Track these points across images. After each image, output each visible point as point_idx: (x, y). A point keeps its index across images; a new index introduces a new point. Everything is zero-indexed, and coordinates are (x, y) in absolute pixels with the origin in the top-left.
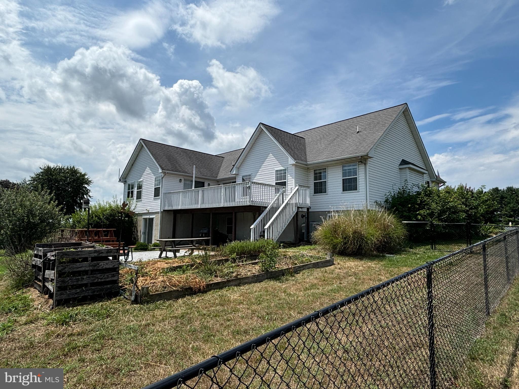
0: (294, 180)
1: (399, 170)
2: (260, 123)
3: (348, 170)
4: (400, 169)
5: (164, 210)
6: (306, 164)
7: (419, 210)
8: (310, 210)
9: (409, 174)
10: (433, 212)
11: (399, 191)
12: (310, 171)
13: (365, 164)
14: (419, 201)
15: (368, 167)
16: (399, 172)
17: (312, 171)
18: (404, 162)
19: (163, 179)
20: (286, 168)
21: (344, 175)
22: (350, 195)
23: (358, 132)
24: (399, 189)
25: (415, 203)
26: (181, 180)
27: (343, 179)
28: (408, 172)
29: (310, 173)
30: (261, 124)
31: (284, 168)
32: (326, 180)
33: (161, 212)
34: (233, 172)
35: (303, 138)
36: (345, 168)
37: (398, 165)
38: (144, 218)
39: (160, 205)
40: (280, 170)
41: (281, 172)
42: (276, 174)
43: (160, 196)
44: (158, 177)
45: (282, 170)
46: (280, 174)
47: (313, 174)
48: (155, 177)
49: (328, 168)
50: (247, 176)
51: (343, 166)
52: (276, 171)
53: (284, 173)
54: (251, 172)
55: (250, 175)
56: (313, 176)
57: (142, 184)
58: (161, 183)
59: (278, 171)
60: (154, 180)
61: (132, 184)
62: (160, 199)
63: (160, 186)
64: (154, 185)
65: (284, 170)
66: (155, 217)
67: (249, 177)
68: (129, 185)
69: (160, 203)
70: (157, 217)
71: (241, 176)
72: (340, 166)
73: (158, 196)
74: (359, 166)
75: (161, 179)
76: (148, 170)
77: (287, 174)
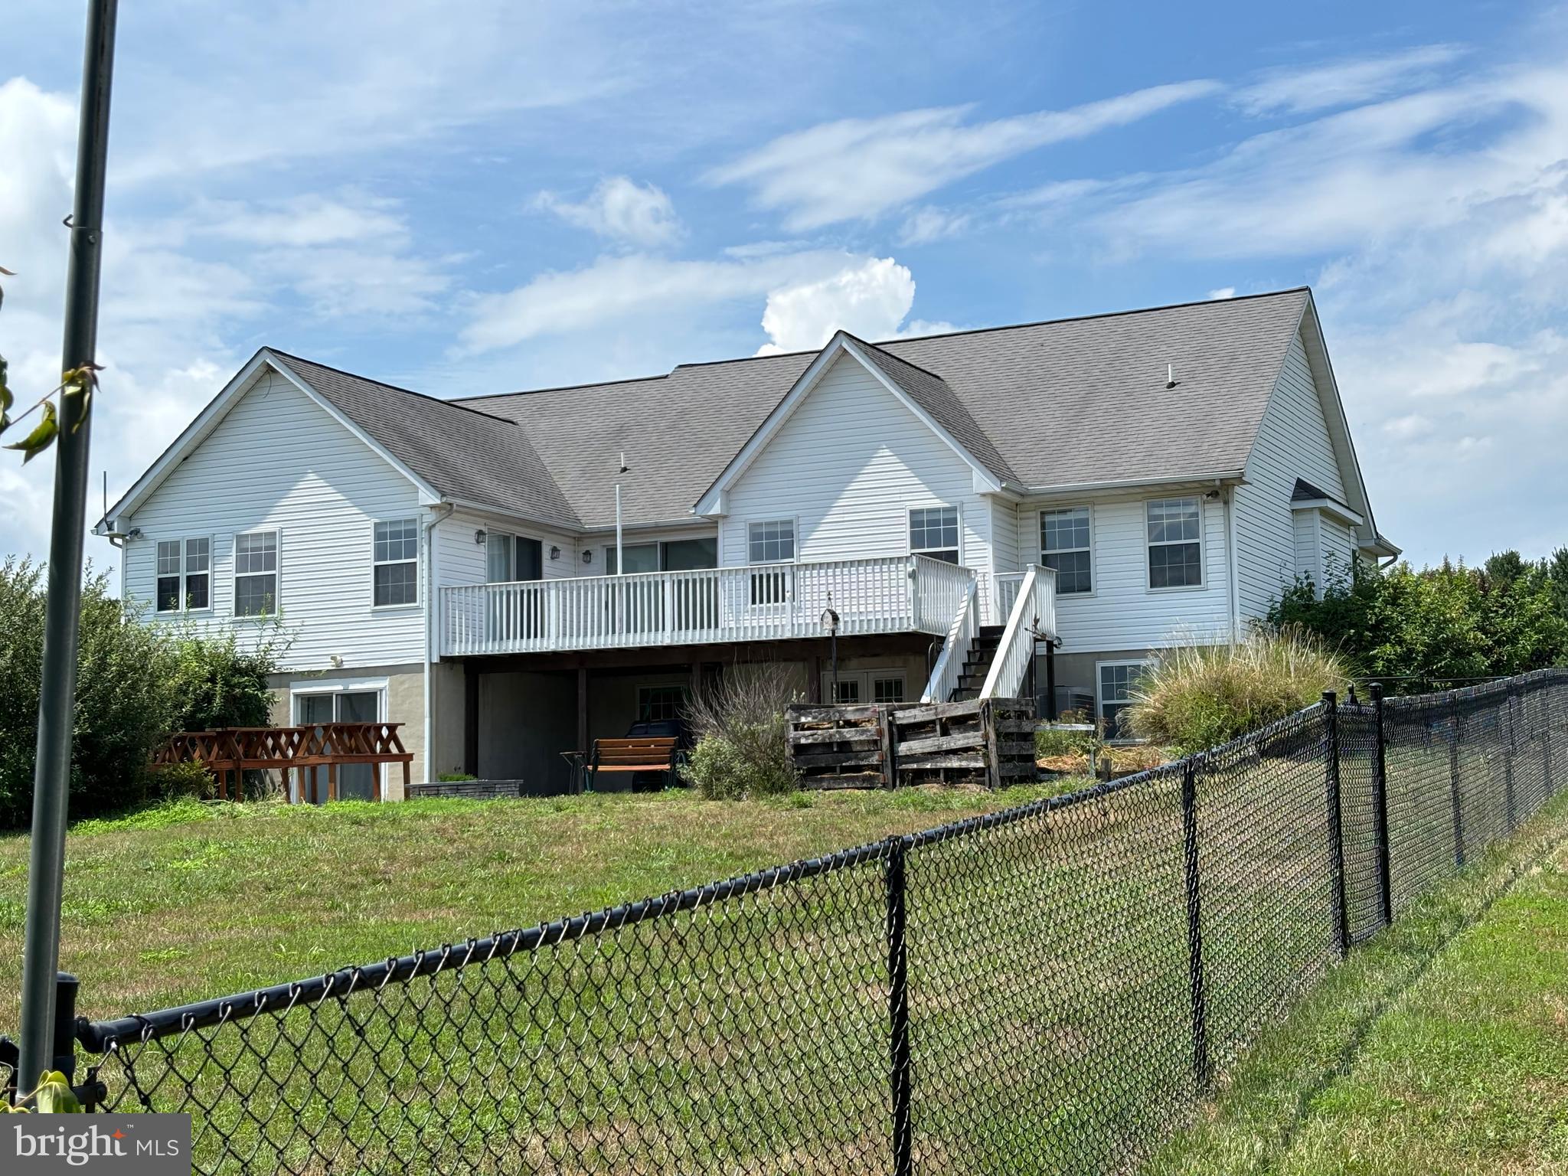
0: (990, 548)
1: (1289, 515)
2: (839, 332)
3: (1169, 516)
4: (1293, 510)
5: (442, 658)
6: (1022, 491)
7: (1373, 644)
8: (1056, 651)
9: (1321, 532)
10: (1410, 651)
11: (1295, 587)
12: (1024, 515)
13: (1226, 503)
14: (1374, 618)
15: (1234, 513)
16: (1290, 523)
17: (1032, 514)
18: (1304, 490)
19: (435, 532)
20: (957, 505)
21: (1154, 532)
22: (1176, 599)
23: (1172, 385)
24: (1298, 580)
25: (1360, 625)
26: (480, 533)
27: (1150, 548)
28: (1320, 525)
29: (1024, 522)
30: (841, 336)
31: (947, 505)
32: (1090, 549)
33: (431, 664)
34: (710, 506)
35: (938, 377)
36: (1157, 511)
37: (1288, 500)
38: (297, 696)
39: (424, 636)
40: (930, 511)
41: (934, 517)
42: (913, 524)
43: (415, 601)
44: (400, 522)
45: (937, 510)
46: (931, 523)
47: (1037, 525)
48: (377, 521)
49: (1096, 508)
50: (776, 523)
51: (1151, 506)
52: (913, 513)
53: (947, 522)
54: (795, 512)
55: (790, 522)
56: (1036, 532)
57: (274, 548)
58: (426, 548)
59: (921, 512)
60: (371, 532)
61: (191, 544)
62: (425, 613)
63: (417, 560)
64: (371, 555)
65: (945, 510)
66: (390, 686)
67: (787, 528)
68: (163, 547)
69: (424, 628)
70: (403, 687)
71: (742, 525)
72: (1139, 504)
73: (402, 602)
74: (1207, 506)
75: (416, 530)
76: (312, 489)
77: (959, 526)
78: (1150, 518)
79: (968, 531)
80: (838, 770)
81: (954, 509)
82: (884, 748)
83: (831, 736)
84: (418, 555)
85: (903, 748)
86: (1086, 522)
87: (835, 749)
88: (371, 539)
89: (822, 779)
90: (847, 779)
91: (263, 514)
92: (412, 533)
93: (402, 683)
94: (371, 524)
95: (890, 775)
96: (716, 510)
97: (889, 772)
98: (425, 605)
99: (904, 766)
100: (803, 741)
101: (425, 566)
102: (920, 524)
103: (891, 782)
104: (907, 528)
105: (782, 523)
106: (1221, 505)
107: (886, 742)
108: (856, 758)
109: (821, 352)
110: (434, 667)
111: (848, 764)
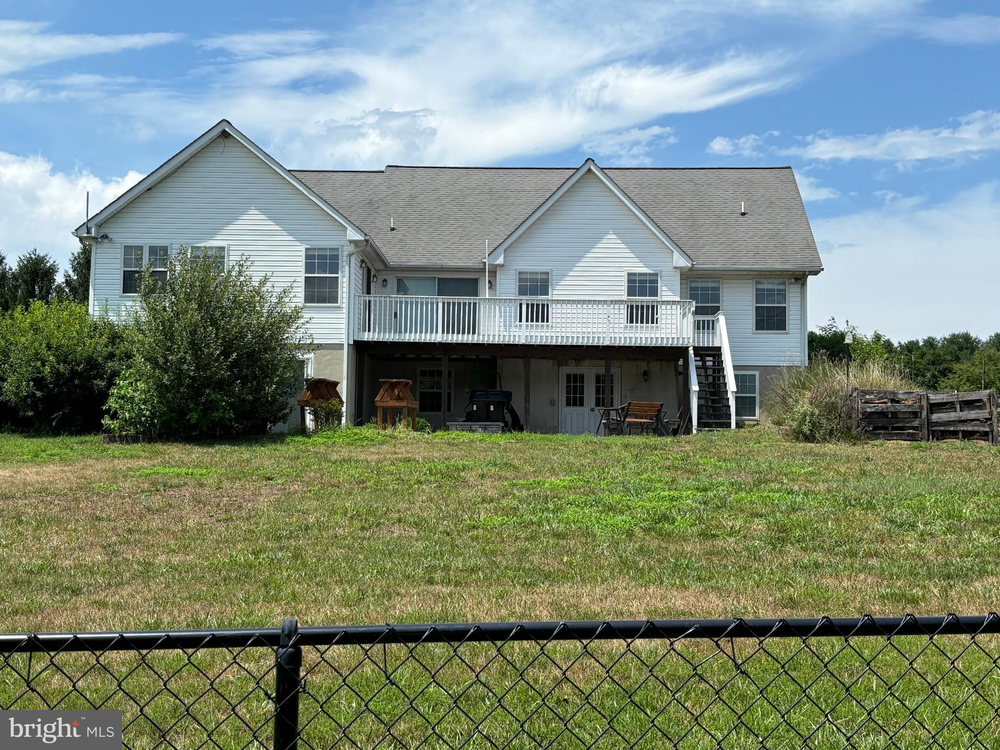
2: (589, 159)
3: (768, 290)
5: (357, 342)
13: (803, 285)
20: (658, 272)
21: (759, 298)
22: (771, 338)
23: (744, 214)
26: (362, 261)
27: (756, 307)
30: (590, 161)
31: (652, 272)
32: (720, 305)
33: (348, 344)
34: (496, 258)
36: (761, 286)
39: (345, 326)
40: (640, 274)
41: (643, 278)
42: (629, 281)
43: (337, 303)
44: (326, 249)
45: (645, 274)
46: (640, 282)
47: (687, 288)
48: (308, 247)
49: (724, 281)
50: (537, 273)
51: (757, 283)
52: (629, 274)
53: (651, 282)
54: (551, 268)
55: (548, 273)
56: (687, 292)
57: (223, 257)
58: (347, 268)
59: (635, 274)
60: (303, 254)
61: (153, 250)
62: (345, 311)
63: (339, 275)
64: (303, 269)
65: (650, 274)
66: (315, 357)
67: (544, 277)
68: (128, 249)
69: (344, 321)
70: (325, 358)
71: (513, 272)
72: (751, 281)
73: (326, 302)
74: (791, 286)
75: (338, 255)
76: (253, 219)
77: (659, 285)
78: (757, 290)
79: (664, 288)
80: (890, 428)
81: (656, 275)
82: (923, 417)
83: (887, 408)
84: (340, 272)
85: (935, 417)
86: (717, 289)
87: (890, 416)
88: (303, 259)
89: (879, 434)
90: (897, 434)
91: (212, 234)
92: (336, 257)
93: (325, 356)
94: (302, 249)
95: (926, 433)
96: (500, 261)
97: (925, 431)
98: (344, 305)
99: (935, 428)
100: (868, 410)
101: (346, 280)
102: (634, 281)
103: (926, 437)
104: (625, 284)
105: (542, 273)
106: (799, 286)
107: (924, 413)
108: (903, 422)
109: (578, 169)
110: (350, 347)
111: (898, 425)
